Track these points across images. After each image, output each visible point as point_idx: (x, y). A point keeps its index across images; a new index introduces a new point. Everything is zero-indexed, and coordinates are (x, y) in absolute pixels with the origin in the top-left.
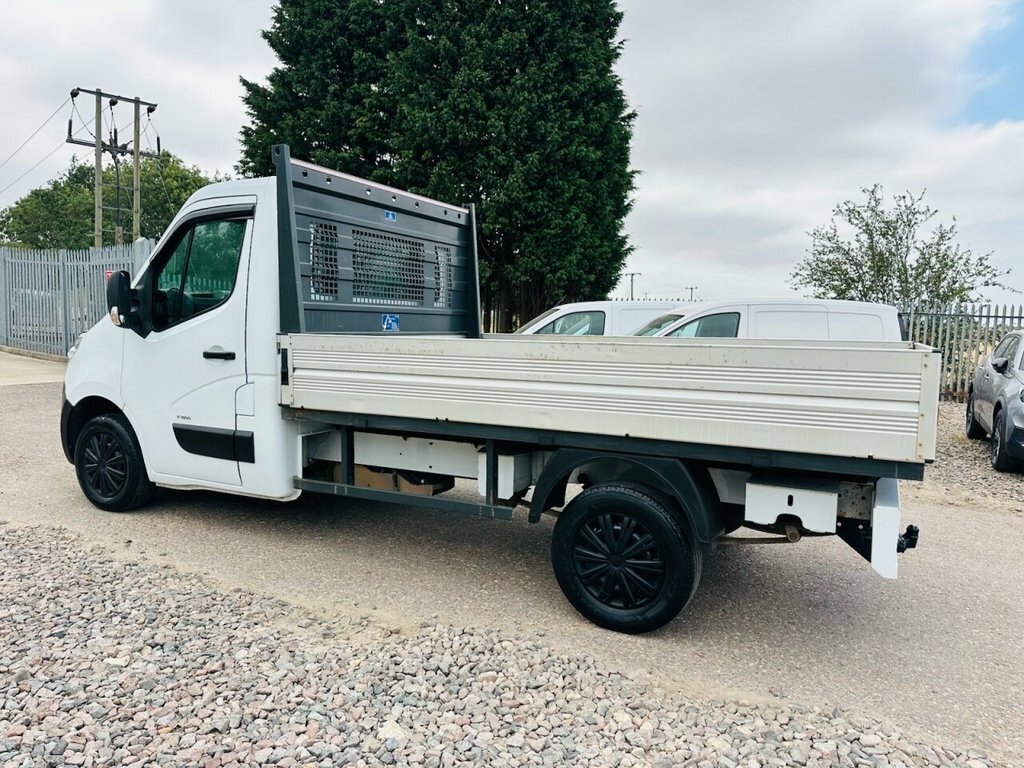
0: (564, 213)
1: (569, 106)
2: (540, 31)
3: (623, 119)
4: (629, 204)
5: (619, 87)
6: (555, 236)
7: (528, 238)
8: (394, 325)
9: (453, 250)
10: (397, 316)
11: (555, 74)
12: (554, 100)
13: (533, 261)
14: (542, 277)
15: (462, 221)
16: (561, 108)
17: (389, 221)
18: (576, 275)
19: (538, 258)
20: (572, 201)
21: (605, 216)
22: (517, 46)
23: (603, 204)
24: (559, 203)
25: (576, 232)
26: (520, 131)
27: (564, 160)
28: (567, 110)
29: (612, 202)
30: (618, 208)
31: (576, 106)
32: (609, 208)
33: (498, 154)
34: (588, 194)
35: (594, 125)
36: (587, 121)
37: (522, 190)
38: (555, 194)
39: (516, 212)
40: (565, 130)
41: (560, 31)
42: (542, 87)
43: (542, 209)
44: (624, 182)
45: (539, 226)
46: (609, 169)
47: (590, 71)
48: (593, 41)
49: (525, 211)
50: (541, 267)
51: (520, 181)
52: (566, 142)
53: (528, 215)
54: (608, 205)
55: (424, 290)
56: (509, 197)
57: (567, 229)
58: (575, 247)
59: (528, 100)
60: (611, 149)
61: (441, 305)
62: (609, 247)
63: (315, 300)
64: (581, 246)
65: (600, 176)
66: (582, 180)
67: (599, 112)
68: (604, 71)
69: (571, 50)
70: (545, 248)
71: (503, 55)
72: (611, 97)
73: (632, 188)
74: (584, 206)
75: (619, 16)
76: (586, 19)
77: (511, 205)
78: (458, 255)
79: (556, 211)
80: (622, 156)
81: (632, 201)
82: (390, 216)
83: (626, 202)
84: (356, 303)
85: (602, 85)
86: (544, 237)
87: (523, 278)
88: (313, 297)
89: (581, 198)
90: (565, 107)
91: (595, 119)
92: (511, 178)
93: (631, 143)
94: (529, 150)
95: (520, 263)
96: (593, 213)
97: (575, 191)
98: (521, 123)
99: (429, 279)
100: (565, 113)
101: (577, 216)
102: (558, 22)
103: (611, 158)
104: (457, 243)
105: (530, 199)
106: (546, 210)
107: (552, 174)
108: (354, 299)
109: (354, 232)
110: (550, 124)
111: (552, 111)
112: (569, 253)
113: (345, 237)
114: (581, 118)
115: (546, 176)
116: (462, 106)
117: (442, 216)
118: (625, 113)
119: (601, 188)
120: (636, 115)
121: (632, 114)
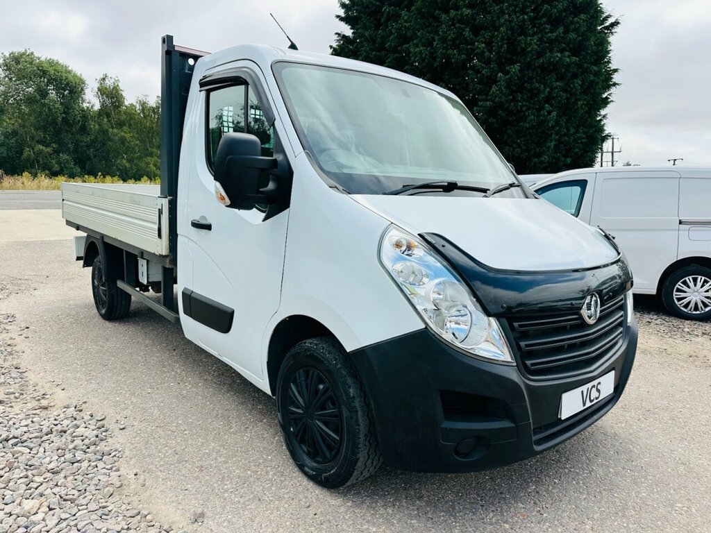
0: (539, 110)
1: (549, 22)
3: (607, 28)
4: (607, 98)
6: (531, 129)
7: (509, 131)
13: (514, 149)
16: (540, 25)
18: (554, 157)
19: (519, 146)
20: (548, 100)
21: (578, 109)
24: (535, 101)
25: (548, 124)
26: (502, 47)
27: (542, 68)
28: (546, 26)
29: (588, 97)
30: (595, 101)
31: (555, 22)
33: (483, 68)
34: (562, 94)
35: (572, 36)
36: (566, 32)
37: (505, 95)
38: (533, 94)
39: (500, 112)
43: (521, 108)
44: (606, 80)
45: (518, 121)
46: (584, 72)
49: (507, 110)
51: (502, 88)
53: (509, 112)
57: (541, 124)
58: (550, 135)
59: (509, 21)
60: (587, 53)
64: (556, 134)
65: (575, 76)
67: (578, 23)
73: (615, 84)
74: (559, 103)
77: (495, 107)
79: (533, 108)
81: (609, 95)
86: (522, 130)
90: (545, 23)
94: (512, 62)
96: (566, 109)
97: (549, 92)
100: (545, 28)
101: (549, 113)
105: (514, 100)
106: (524, 109)
107: (530, 79)
110: (529, 38)
111: (531, 28)
112: (546, 140)
114: (561, 30)
115: (525, 81)
118: (607, 24)
119: (574, 87)
120: (618, 23)
121: (615, 22)
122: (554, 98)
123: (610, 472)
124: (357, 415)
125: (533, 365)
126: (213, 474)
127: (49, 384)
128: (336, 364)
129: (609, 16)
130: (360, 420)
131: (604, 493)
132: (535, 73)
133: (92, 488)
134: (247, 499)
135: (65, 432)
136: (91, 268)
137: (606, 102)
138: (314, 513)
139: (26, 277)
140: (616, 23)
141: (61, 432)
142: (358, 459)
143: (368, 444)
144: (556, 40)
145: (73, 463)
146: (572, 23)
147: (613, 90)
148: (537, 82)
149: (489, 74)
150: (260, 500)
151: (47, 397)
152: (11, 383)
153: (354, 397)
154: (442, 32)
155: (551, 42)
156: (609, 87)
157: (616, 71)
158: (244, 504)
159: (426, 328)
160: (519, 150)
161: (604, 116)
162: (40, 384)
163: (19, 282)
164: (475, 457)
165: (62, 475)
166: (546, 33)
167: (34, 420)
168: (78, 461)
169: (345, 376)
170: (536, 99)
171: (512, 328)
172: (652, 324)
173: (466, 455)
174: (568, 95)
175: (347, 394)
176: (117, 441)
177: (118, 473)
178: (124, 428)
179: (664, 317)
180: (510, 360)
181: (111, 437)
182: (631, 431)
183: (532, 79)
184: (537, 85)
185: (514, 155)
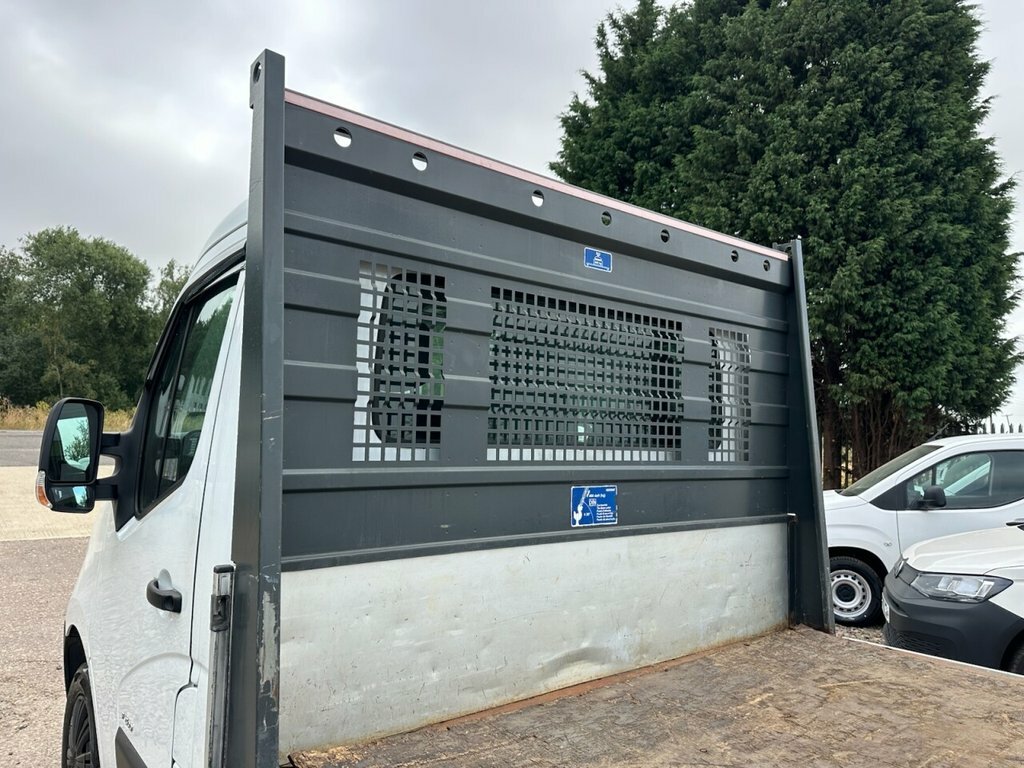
0: (921, 313)
1: (918, 178)
2: (875, 99)
4: (1013, 298)
5: (990, 148)
7: (864, 347)
8: (604, 511)
9: (753, 337)
10: (611, 489)
11: (897, 143)
12: (897, 174)
13: (872, 376)
14: (887, 397)
15: (774, 276)
16: (906, 183)
17: (595, 271)
19: (881, 372)
21: (980, 312)
22: (844, 120)
23: (974, 297)
24: (911, 299)
26: (853, 215)
27: (918, 244)
28: (916, 184)
29: (989, 292)
30: (996, 301)
31: (927, 178)
33: (820, 245)
34: (952, 285)
35: (955, 197)
36: (945, 194)
37: (857, 286)
38: (903, 288)
39: (847, 315)
41: (903, 93)
42: (880, 160)
43: (884, 309)
46: (980, 253)
47: (946, 132)
48: (947, 97)
49: (859, 313)
50: (884, 384)
51: (854, 275)
52: (918, 223)
53: (862, 317)
54: (983, 297)
55: (681, 424)
56: (836, 296)
59: (864, 176)
60: (982, 226)
61: (725, 455)
63: (367, 463)
65: (968, 262)
66: (945, 269)
67: (963, 180)
68: (966, 133)
69: (915, 113)
70: (892, 358)
71: (823, 132)
72: (980, 161)
75: (984, 68)
76: (936, 75)
77: (839, 307)
78: (764, 346)
79: (907, 310)
80: (999, 236)
81: (1018, 293)
82: (598, 261)
83: (1009, 294)
84: (498, 462)
85: (965, 148)
86: (894, 345)
87: (857, 400)
88: (358, 455)
89: (943, 292)
90: (913, 181)
91: (958, 190)
92: (841, 272)
93: (1013, 218)
97: (934, 282)
98: (854, 204)
99: (693, 398)
100: (914, 187)
102: (901, 83)
103: (982, 238)
104: (762, 322)
105: (865, 297)
106: (889, 310)
107: (899, 263)
108: (491, 454)
109: (495, 292)
111: (894, 185)
113: (468, 303)
114: (938, 191)
115: (890, 267)
116: (767, 195)
117: (726, 264)
119: (972, 277)
120: (1014, 184)
121: (1009, 183)
122: (937, 292)
132: (905, 255)
144: (932, 207)
146: (952, 179)
148: (912, 268)
155: (926, 208)
157: (1016, 256)
160: (882, 379)
166: (916, 195)
170: (914, 295)
174: (962, 291)
183: (901, 264)
184: (913, 272)
185: (872, 387)
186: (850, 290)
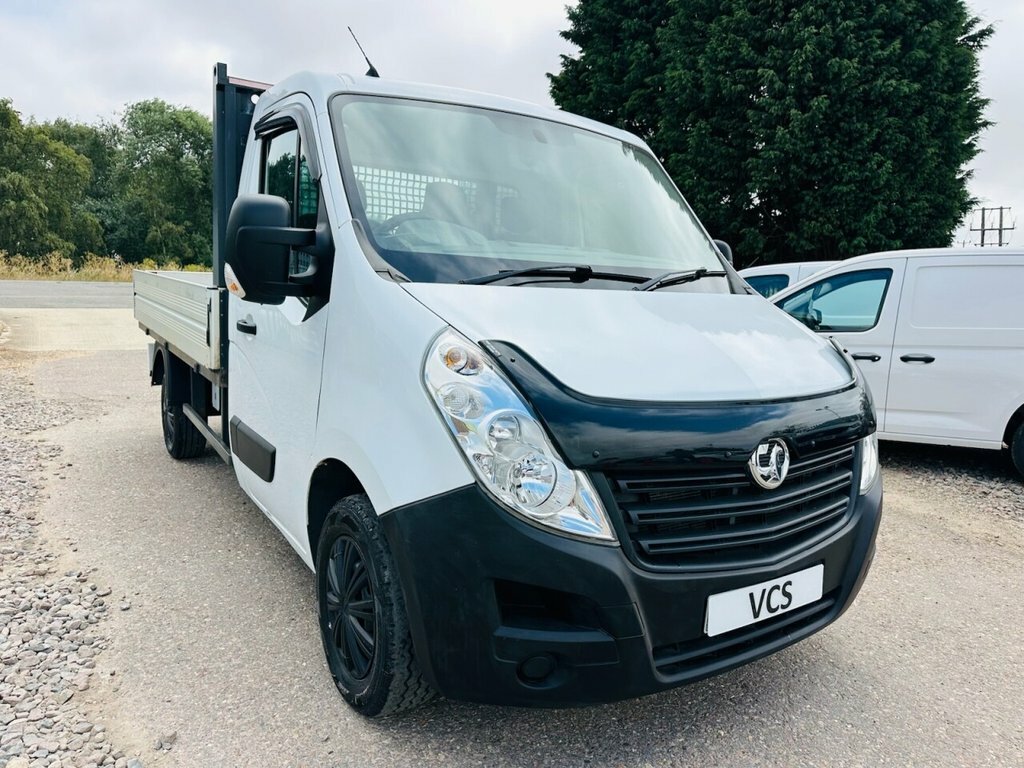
0: (862, 163)
3: (973, 38)
4: (971, 145)
6: (848, 193)
13: (823, 224)
18: (876, 238)
20: (875, 146)
21: (926, 159)
24: (857, 150)
25: (878, 184)
26: (803, 72)
27: (866, 97)
32: (931, 151)
33: (771, 105)
37: (802, 140)
38: (852, 139)
39: (793, 167)
40: (870, 63)
43: (830, 160)
44: (969, 117)
45: (827, 180)
51: (797, 130)
52: (868, 78)
56: (782, 150)
57: (863, 184)
58: (876, 203)
60: (936, 77)
62: (927, 200)
65: (918, 111)
66: (891, 119)
67: (928, 32)
73: (985, 124)
74: (894, 151)
79: (853, 160)
89: (889, 142)
94: (816, 93)
95: (805, 228)
96: (907, 161)
97: (879, 134)
100: (872, 43)
101: (880, 165)
103: (936, 89)
105: (816, 148)
106: (835, 161)
107: (847, 116)
112: (868, 210)
114: (897, 44)
115: (840, 120)
118: (973, 31)
119: (919, 127)
120: (992, 31)
121: (987, 30)
122: (885, 142)
123: (817, 725)
124: (391, 610)
125: (651, 546)
126: (215, 682)
127: (61, 542)
128: (373, 533)
129: (976, 21)
130: (396, 619)
131: (793, 758)
132: (854, 107)
133: (48, 688)
134: (245, 721)
135: (48, 609)
136: (160, 387)
137: (969, 152)
138: (330, 750)
139: (101, 398)
140: (986, 33)
141: (43, 608)
142: (393, 676)
143: (407, 655)
144: (888, 61)
145: (37, 652)
146: (918, 32)
147: (982, 132)
148: (858, 121)
149: (780, 113)
150: (262, 724)
151: (50, 559)
152: (14, 538)
153: (389, 584)
154: (711, 48)
155: (879, 63)
156: (975, 128)
157: (985, 102)
158: (238, 728)
159: (476, 483)
161: (969, 174)
162: (50, 541)
163: (90, 404)
164: (553, 684)
165: (15, 667)
166: (873, 50)
167: (17, 589)
168: (45, 650)
169: (382, 552)
170: (859, 146)
171: (617, 489)
172: (990, 497)
173: (539, 681)
174: (909, 140)
175: (380, 577)
176: (112, 626)
177: (89, 671)
178: (128, 609)
179: (1014, 486)
180: (609, 536)
181: (106, 620)
182: (881, 663)
183: (851, 117)
184: (859, 126)
185: (822, 234)
186: (794, 144)
